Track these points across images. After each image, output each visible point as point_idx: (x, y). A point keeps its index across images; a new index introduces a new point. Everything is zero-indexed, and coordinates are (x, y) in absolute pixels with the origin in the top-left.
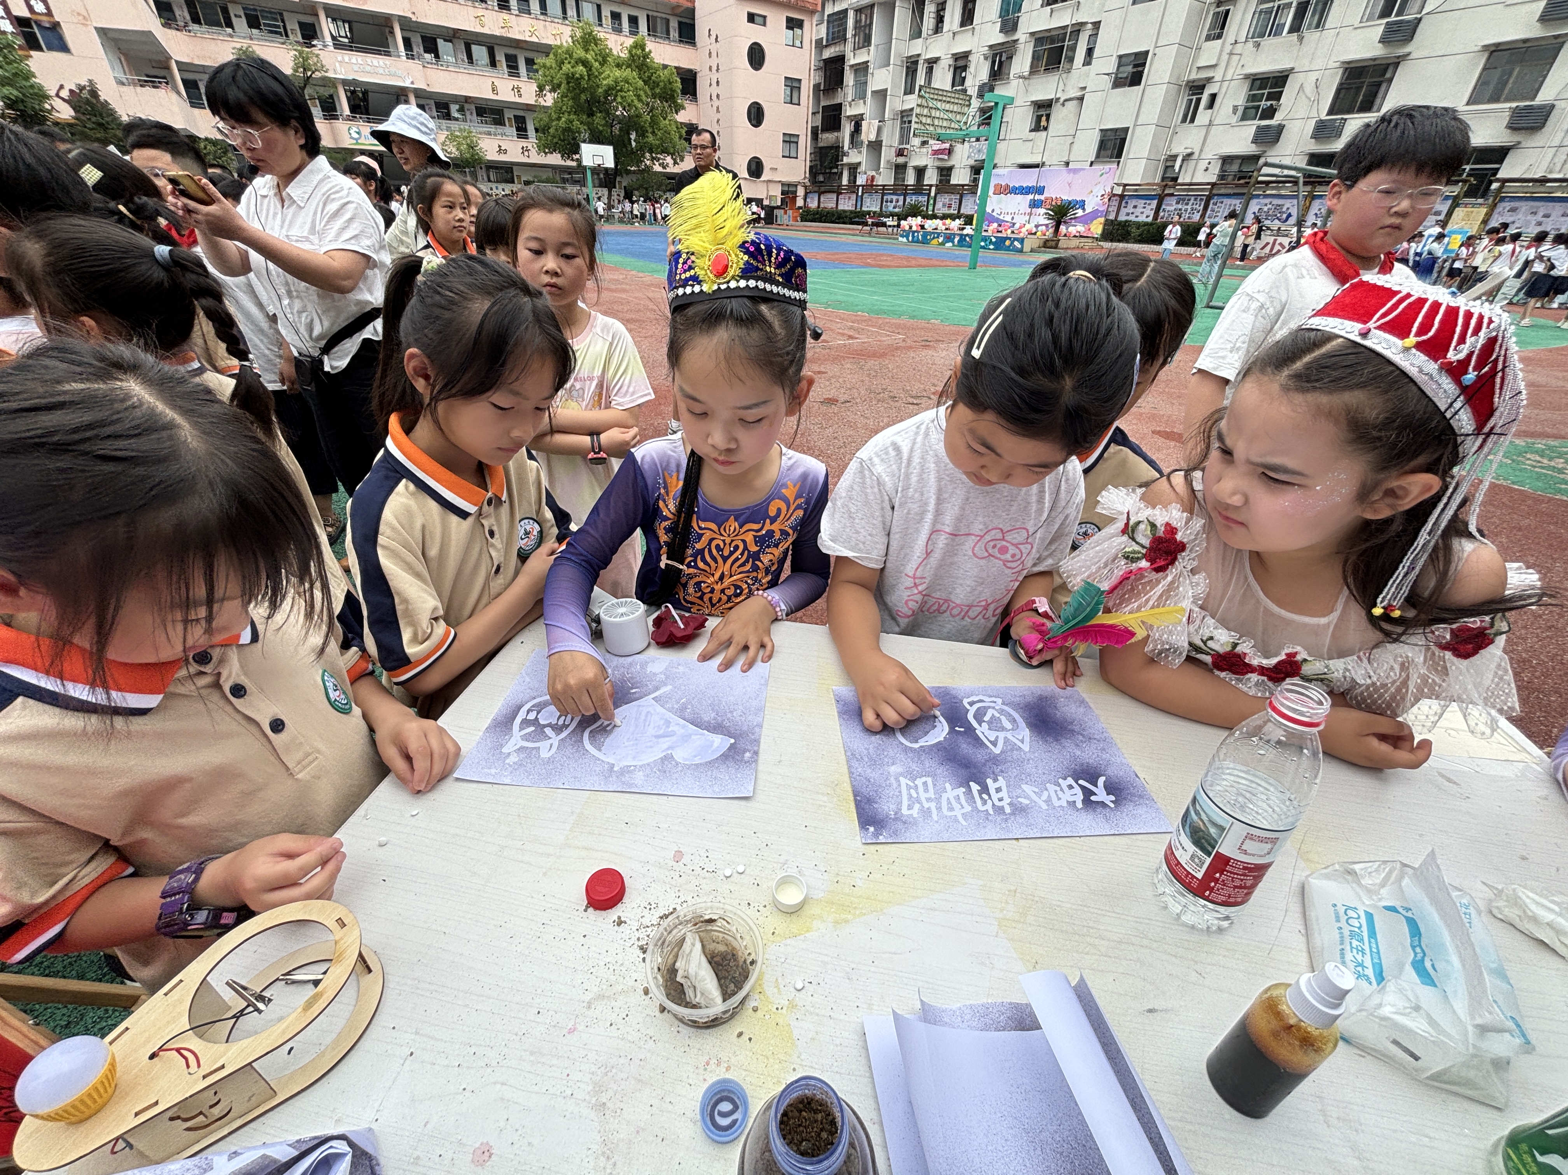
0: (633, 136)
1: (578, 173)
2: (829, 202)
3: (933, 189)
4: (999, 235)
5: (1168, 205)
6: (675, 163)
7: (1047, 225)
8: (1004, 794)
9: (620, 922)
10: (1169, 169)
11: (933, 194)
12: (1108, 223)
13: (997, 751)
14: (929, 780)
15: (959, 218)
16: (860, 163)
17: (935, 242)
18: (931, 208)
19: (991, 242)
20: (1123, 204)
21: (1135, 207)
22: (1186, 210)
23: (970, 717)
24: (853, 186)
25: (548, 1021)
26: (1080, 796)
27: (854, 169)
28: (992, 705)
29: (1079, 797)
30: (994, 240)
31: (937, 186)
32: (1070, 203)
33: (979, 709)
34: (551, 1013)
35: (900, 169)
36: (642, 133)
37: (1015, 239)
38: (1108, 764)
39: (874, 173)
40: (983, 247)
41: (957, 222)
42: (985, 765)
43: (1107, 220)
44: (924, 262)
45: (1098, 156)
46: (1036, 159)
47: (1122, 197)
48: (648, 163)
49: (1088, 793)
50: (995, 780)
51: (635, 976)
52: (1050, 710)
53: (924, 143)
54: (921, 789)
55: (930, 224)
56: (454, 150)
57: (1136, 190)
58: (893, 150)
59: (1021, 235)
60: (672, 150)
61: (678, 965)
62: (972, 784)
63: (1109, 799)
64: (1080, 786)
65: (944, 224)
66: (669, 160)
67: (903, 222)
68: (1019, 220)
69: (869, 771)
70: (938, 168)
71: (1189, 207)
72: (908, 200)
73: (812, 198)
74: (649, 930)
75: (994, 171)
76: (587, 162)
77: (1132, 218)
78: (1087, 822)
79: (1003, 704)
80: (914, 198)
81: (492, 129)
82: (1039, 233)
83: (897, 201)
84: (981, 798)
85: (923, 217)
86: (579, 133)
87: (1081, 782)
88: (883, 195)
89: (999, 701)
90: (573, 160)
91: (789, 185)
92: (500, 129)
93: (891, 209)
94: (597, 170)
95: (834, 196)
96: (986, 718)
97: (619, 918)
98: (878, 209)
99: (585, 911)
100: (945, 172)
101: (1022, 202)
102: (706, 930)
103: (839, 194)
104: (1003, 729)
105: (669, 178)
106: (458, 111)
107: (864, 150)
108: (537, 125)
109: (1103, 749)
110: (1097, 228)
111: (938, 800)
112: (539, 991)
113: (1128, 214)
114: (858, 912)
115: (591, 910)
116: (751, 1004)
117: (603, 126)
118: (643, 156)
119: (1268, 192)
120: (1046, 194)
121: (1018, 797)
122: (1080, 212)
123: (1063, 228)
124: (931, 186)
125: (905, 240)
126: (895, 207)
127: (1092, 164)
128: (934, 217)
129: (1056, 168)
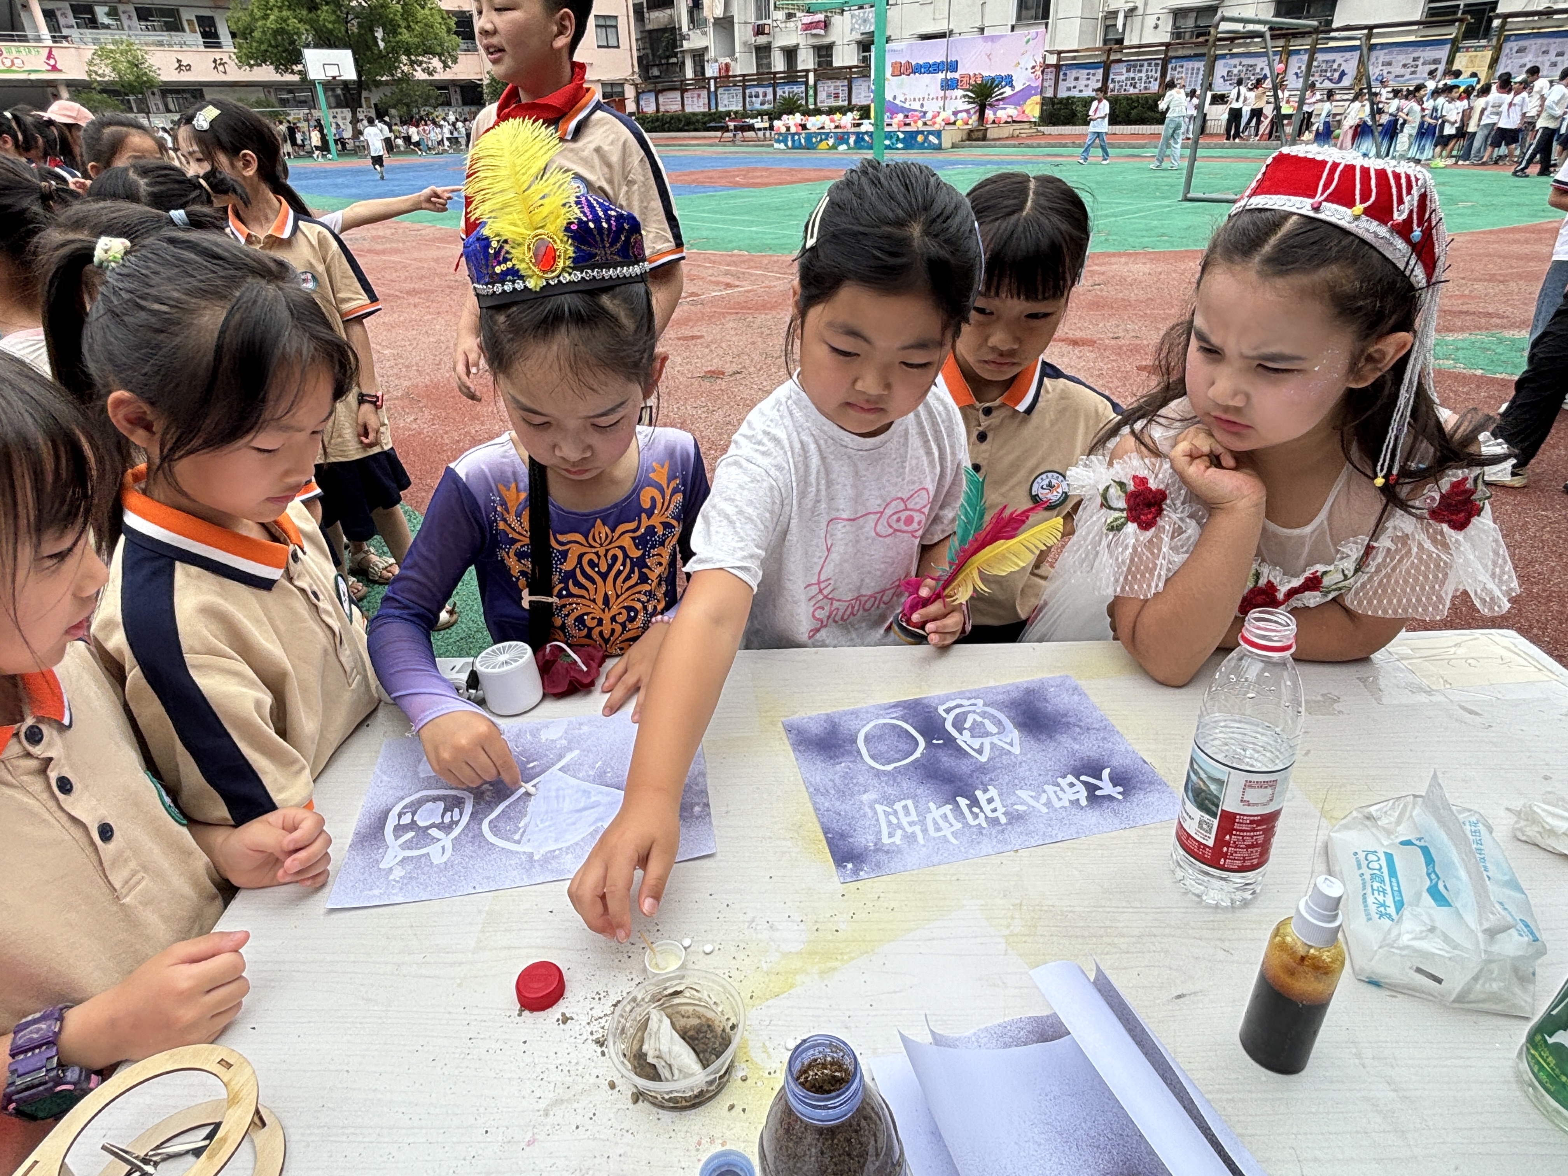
0: (379, 34)
1: (302, 91)
2: (671, 103)
3: (811, 76)
4: (908, 129)
5: (1116, 74)
6: (446, 66)
7: (968, 111)
8: (997, 804)
9: (565, 1019)
10: (1110, 29)
11: (811, 81)
12: (1045, 102)
13: (983, 759)
14: (909, 803)
15: (851, 110)
16: (706, 48)
17: (823, 145)
18: (811, 100)
19: (898, 139)
20: (1061, 77)
21: (1077, 79)
22: (1140, 79)
23: (949, 726)
24: (701, 80)
25: (500, 1139)
26: (1084, 793)
27: (699, 56)
28: (972, 708)
29: (1082, 794)
30: (901, 136)
31: (815, 70)
32: (993, 79)
33: (957, 716)
34: (501, 1130)
35: (763, 52)
36: (392, 29)
37: (930, 133)
38: (1112, 753)
39: (728, 60)
40: (888, 147)
41: (850, 115)
42: (971, 776)
43: (1044, 98)
44: (813, 174)
45: (1019, 18)
46: (941, 27)
47: (1058, 67)
48: (406, 69)
49: (1091, 789)
50: (985, 791)
51: (595, 1072)
52: (1039, 705)
53: (790, 16)
54: (901, 813)
55: (813, 123)
56: (108, 71)
57: (1074, 58)
58: (750, 27)
59: (937, 127)
60: (439, 50)
61: (645, 1048)
62: (959, 799)
63: (1115, 792)
64: (1085, 783)
65: (832, 121)
66: (436, 63)
67: (776, 123)
68: (932, 107)
69: (838, 803)
70: (814, 47)
71: (1143, 75)
72: (779, 92)
73: (647, 100)
74: (603, 1021)
75: (888, 46)
76: (316, 74)
77: (1075, 93)
78: (1093, 817)
79: (985, 705)
80: (787, 88)
81: (165, 37)
82: (959, 123)
83: (765, 95)
84: (972, 812)
85: (804, 114)
86: (299, 34)
87: (1083, 778)
88: (744, 88)
89: (980, 702)
90: (293, 72)
91: (612, 85)
92: (177, 37)
93: (758, 106)
94: (330, 85)
95: (677, 94)
96: (967, 725)
97: (563, 1014)
98: (740, 108)
99: (520, 1015)
100: (824, 52)
101: (931, 83)
102: (672, 1006)
103: (683, 91)
104: (987, 734)
105: (439, 88)
106: (108, 14)
107: (710, 30)
108: (234, 28)
109: (1104, 739)
110: (1033, 110)
111: (922, 822)
112: (482, 1110)
113: (1069, 89)
114: (845, 957)
115: (526, 1013)
116: (738, 1074)
117: (333, 23)
118: (397, 60)
119: (1235, 51)
120: (961, 71)
121: (1013, 804)
122: (1008, 91)
123: (989, 114)
124: (807, 71)
125: (782, 146)
126: (762, 104)
127: (1013, 28)
128: (818, 112)
129: (968, 36)
